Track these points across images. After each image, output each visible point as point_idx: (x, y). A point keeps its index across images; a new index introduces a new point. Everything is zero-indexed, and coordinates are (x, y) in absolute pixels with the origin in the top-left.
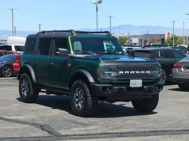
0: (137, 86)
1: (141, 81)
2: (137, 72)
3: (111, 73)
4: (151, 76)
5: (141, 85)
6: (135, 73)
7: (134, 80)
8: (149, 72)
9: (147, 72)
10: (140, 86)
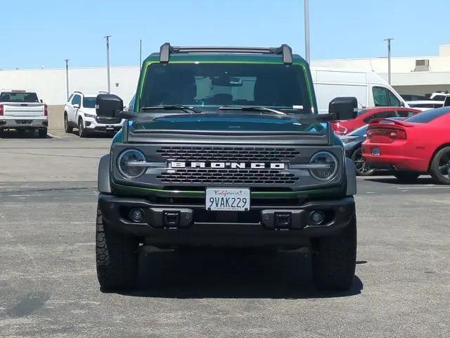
0: (231, 209)
1: (245, 193)
2: (234, 165)
3: (147, 168)
4: (292, 178)
5: (248, 206)
6: (229, 167)
7: (221, 190)
8: (282, 166)
9: (273, 166)
10: (243, 209)
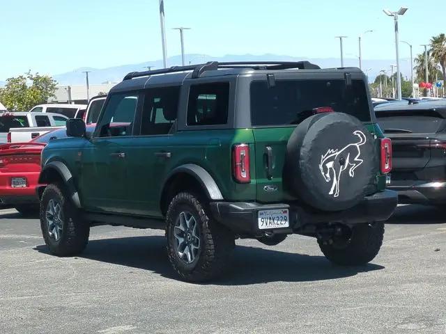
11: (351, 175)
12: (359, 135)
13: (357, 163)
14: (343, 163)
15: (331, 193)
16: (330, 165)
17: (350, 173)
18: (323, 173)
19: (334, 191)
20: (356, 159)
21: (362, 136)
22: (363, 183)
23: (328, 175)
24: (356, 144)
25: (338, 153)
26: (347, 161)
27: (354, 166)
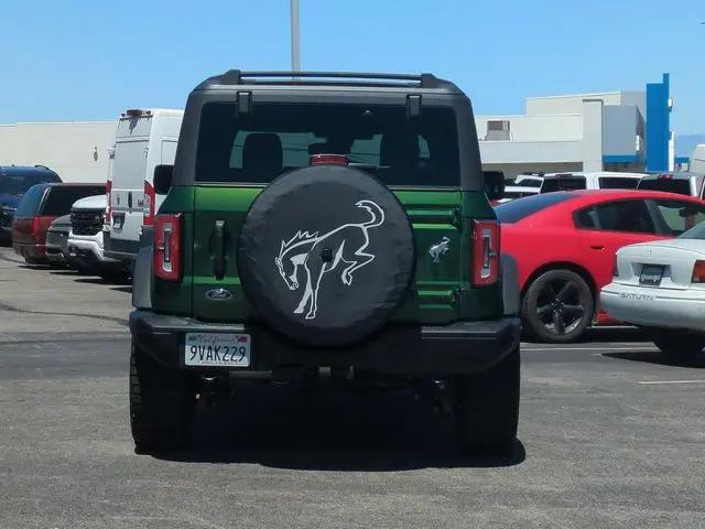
11: (345, 281)
12: (369, 209)
13: (361, 259)
14: (329, 258)
15: (299, 310)
16: (298, 260)
17: (343, 277)
18: (283, 274)
19: (307, 308)
20: (359, 253)
21: (374, 209)
22: (373, 300)
23: (294, 278)
24: (361, 225)
25: (318, 240)
26: (339, 256)
27: (354, 266)
